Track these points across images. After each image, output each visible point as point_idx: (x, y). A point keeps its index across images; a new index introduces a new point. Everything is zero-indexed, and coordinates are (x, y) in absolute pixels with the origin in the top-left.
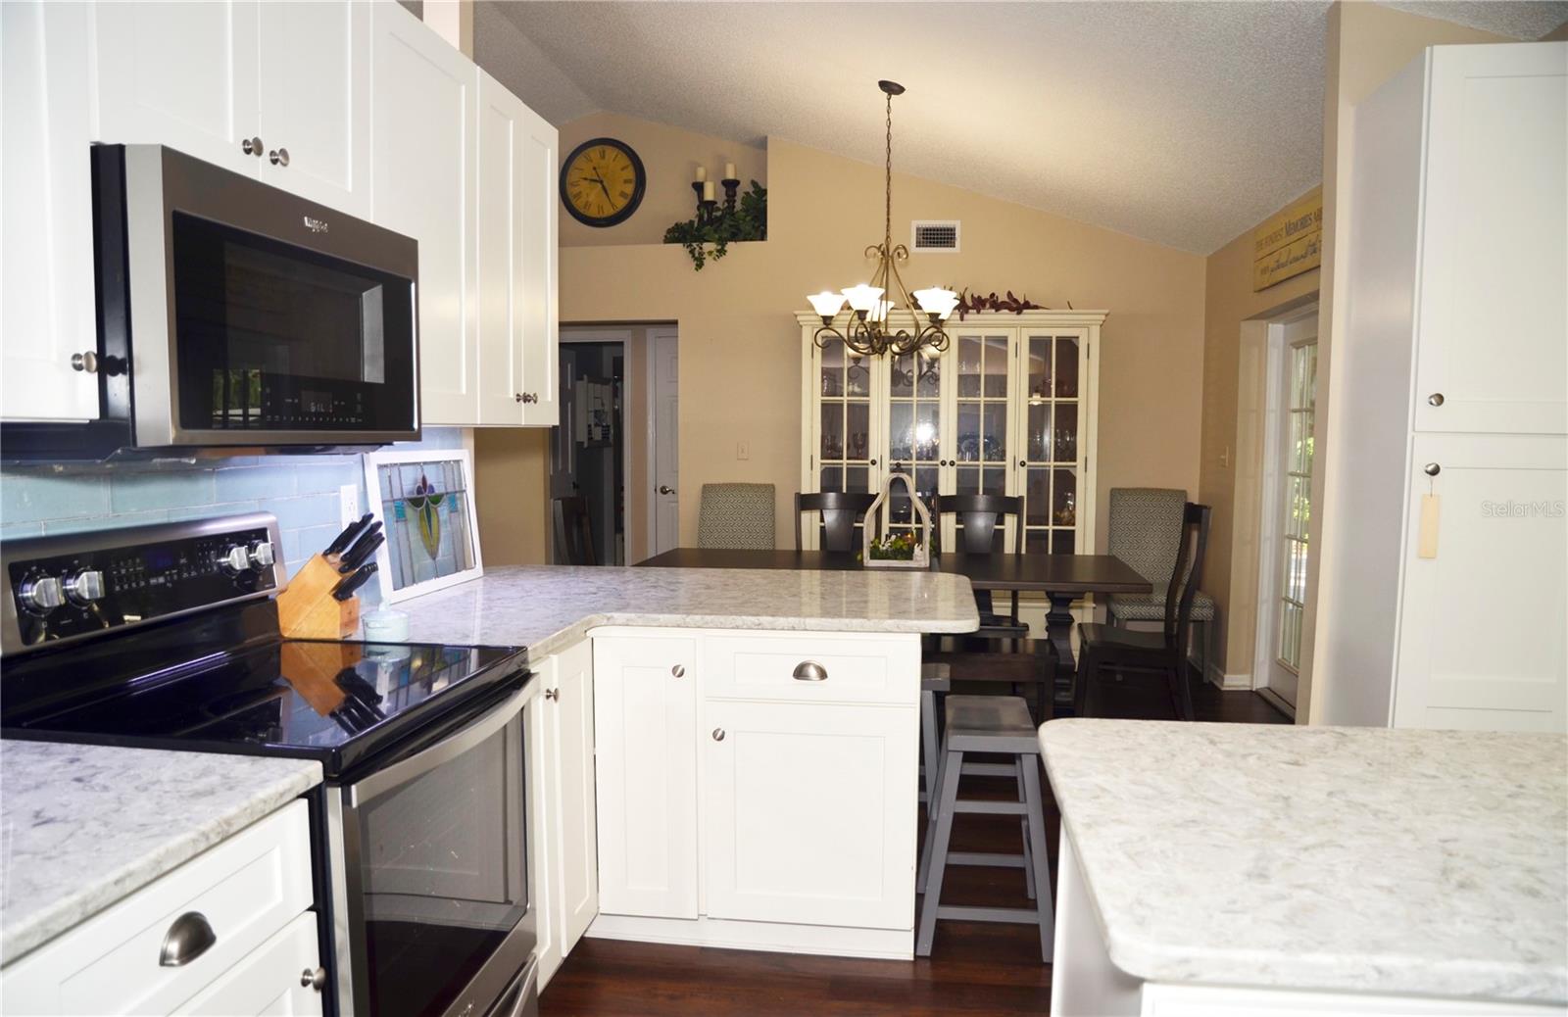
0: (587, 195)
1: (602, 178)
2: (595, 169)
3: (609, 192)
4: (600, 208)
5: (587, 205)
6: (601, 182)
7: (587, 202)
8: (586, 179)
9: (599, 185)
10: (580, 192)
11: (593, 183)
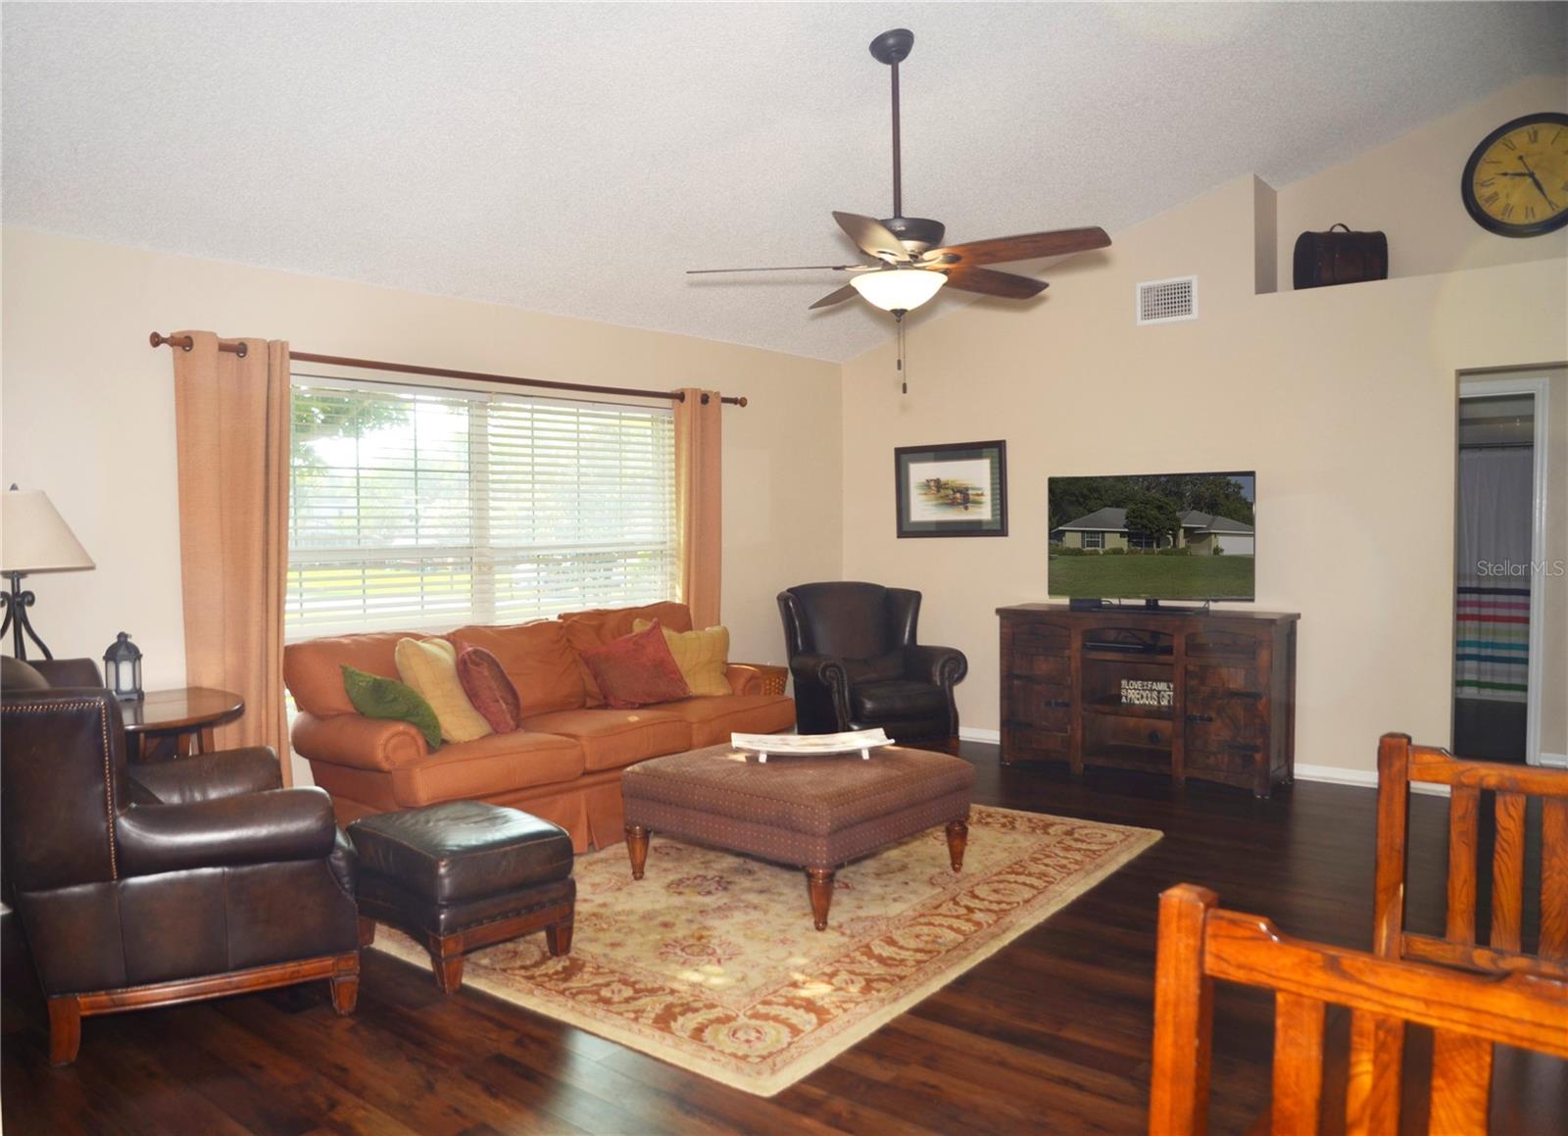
0: (1508, 196)
1: (1531, 169)
2: (1521, 158)
3: (1544, 186)
4: (1531, 211)
5: (1508, 209)
6: (1532, 175)
7: (1508, 205)
8: (1505, 174)
9: (1529, 180)
10: (1496, 194)
11: (1517, 178)
